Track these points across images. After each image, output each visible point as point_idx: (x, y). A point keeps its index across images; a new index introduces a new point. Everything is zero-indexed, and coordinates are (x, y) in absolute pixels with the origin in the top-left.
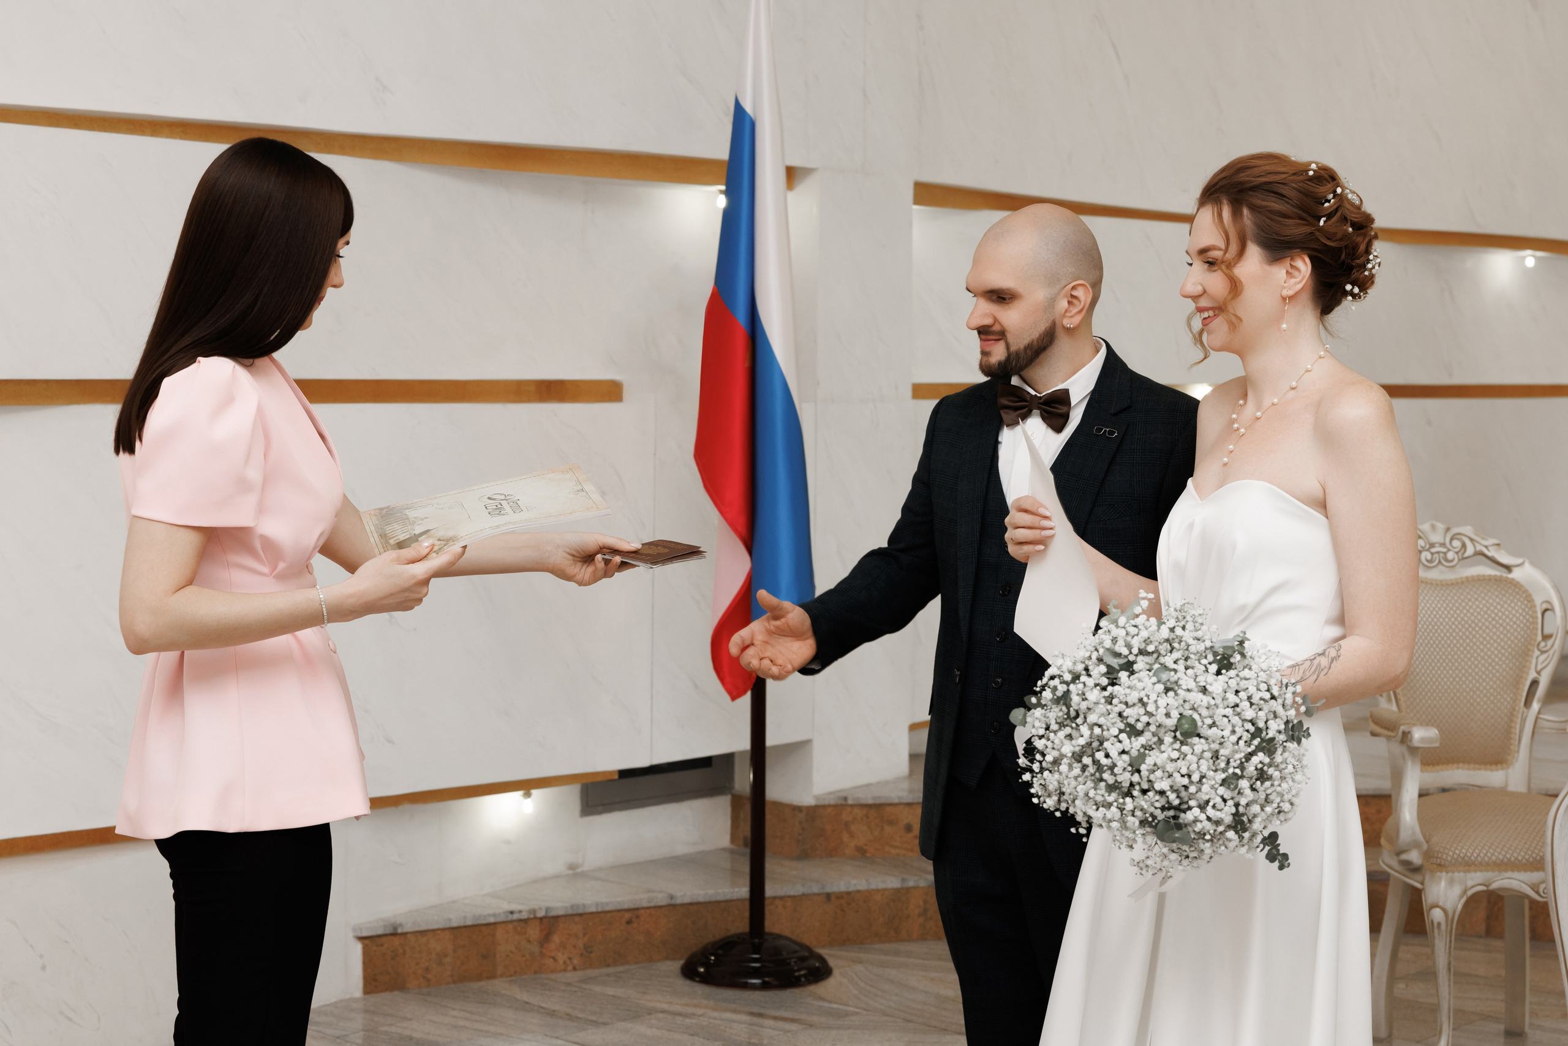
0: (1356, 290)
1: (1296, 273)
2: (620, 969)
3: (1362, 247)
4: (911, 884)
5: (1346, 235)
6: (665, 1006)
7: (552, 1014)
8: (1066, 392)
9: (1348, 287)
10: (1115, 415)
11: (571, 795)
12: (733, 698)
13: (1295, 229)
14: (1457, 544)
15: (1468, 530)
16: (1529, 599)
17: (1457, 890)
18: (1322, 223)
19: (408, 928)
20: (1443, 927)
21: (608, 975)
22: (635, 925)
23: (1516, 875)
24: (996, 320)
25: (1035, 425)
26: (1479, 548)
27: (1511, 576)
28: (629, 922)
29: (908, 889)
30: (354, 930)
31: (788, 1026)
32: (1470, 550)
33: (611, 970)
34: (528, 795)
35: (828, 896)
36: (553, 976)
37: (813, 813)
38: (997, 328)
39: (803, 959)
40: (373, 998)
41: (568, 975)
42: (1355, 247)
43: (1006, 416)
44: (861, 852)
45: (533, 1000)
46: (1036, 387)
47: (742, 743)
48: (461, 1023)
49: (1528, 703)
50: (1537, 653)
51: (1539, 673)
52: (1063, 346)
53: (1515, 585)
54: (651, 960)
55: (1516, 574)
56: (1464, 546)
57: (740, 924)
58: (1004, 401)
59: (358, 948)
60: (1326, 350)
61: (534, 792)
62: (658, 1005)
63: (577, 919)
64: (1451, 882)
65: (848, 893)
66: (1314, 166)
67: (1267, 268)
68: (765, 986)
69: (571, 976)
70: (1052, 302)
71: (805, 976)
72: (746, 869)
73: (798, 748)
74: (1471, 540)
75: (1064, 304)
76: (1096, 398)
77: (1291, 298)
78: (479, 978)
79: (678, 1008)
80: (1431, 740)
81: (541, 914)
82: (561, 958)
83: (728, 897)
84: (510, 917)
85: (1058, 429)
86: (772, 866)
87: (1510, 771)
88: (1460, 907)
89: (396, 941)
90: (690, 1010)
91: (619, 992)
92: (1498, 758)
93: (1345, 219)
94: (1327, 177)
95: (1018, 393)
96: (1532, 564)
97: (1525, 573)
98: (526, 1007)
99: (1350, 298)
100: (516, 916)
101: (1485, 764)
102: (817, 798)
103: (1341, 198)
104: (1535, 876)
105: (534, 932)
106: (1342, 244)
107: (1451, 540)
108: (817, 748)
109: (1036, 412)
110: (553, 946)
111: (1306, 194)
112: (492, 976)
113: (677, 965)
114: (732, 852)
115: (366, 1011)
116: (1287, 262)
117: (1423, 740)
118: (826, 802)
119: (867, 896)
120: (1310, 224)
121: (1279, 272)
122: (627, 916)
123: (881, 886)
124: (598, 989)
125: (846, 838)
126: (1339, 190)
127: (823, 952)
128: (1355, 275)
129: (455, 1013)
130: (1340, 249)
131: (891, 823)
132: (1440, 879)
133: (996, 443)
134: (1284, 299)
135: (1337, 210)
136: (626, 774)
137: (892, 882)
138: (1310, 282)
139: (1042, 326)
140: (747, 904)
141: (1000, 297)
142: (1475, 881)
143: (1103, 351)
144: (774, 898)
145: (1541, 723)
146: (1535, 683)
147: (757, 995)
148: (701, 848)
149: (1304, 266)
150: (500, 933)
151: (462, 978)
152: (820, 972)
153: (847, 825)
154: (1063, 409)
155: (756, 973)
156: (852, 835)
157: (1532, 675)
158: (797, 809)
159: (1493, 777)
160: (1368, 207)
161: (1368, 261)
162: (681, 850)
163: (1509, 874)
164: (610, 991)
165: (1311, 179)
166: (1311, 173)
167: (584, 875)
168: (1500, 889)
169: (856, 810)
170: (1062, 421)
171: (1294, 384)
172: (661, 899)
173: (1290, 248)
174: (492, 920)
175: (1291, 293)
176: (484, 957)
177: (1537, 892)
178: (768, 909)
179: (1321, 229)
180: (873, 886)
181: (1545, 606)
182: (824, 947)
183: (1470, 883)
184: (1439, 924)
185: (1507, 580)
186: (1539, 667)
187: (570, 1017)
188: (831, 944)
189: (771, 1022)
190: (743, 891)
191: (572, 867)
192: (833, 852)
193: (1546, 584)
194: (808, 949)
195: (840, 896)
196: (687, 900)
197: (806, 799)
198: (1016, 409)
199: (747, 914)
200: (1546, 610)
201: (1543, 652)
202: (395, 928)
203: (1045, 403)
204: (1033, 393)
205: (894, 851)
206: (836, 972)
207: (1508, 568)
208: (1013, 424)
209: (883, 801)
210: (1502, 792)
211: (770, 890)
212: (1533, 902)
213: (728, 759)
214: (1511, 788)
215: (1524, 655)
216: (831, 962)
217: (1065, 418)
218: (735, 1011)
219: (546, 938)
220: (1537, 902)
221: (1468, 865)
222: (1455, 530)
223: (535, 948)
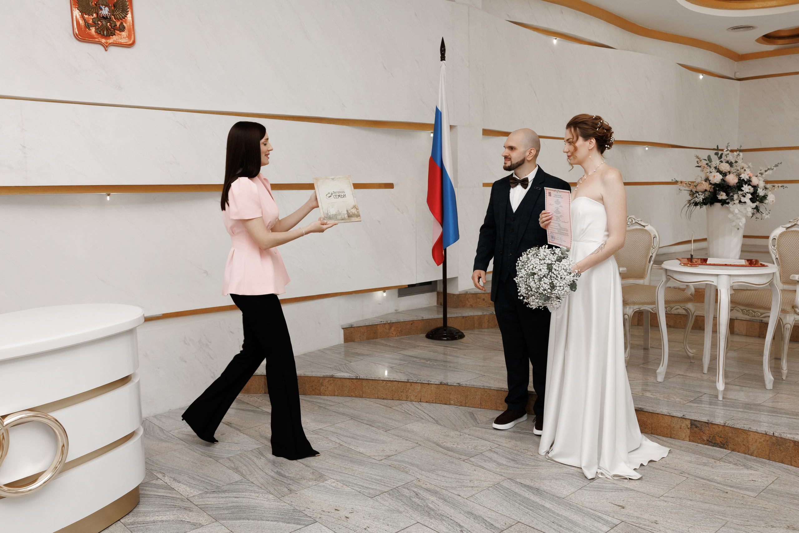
0: (608, 146)
1: (592, 143)
2: (410, 336)
3: (609, 135)
4: (485, 314)
5: (604, 133)
6: (422, 345)
7: (393, 347)
8: (527, 178)
9: (606, 146)
10: (540, 184)
11: (396, 292)
12: (438, 265)
13: (591, 132)
14: (630, 220)
15: (633, 216)
16: (650, 234)
17: (631, 310)
18: (597, 130)
19: (355, 325)
20: (628, 320)
21: (407, 338)
22: (413, 325)
23: (647, 306)
24: (509, 155)
25: (519, 187)
26: (636, 221)
27: (645, 228)
28: (412, 324)
29: (484, 315)
30: (341, 326)
31: (454, 349)
32: (634, 222)
33: (407, 336)
34: (385, 292)
35: (463, 317)
36: (392, 338)
37: (459, 296)
38: (509, 157)
39: (457, 333)
40: (346, 344)
41: (396, 338)
42: (607, 135)
43: (511, 185)
44: (471, 306)
45: (388, 344)
46: (519, 176)
47: (441, 277)
48: (370, 349)
49: (650, 262)
50: (652, 249)
51: (652, 254)
52: (526, 165)
53: (646, 231)
54: (417, 334)
55: (646, 228)
56: (632, 220)
57: (441, 324)
58: (511, 181)
59: (342, 331)
60: (604, 162)
61: (386, 291)
62: (421, 345)
63: (398, 323)
64: (630, 308)
65: (468, 316)
66: (595, 116)
67: (584, 142)
68: (448, 340)
69: (397, 338)
70: (525, 152)
71: (458, 337)
72: (442, 310)
73: (455, 279)
74: (634, 219)
75: (528, 154)
76: (535, 180)
77: (591, 149)
78: (373, 338)
79: (425, 345)
80: (624, 271)
81: (389, 322)
82: (394, 333)
83: (437, 318)
84: (381, 323)
85: (525, 188)
86: (449, 310)
87: (645, 280)
88: (632, 314)
89: (352, 329)
90: (428, 346)
91: (410, 342)
92: (642, 277)
93: (603, 128)
94: (598, 118)
95: (515, 179)
96: (650, 225)
97: (649, 228)
98: (386, 345)
99: (607, 148)
100: (382, 323)
101: (638, 278)
102: (459, 292)
103: (602, 123)
104: (652, 306)
105: (387, 327)
106: (604, 134)
107: (629, 219)
108: (459, 279)
109: (519, 184)
110: (392, 330)
111: (593, 123)
112: (377, 338)
113: (425, 335)
114: (437, 306)
115: (345, 347)
116: (589, 140)
117: (622, 271)
118: (462, 293)
119: (473, 317)
120: (594, 130)
121: (587, 143)
122: (411, 322)
123: (477, 314)
124: (404, 341)
125: (467, 302)
126: (601, 121)
127: (462, 331)
128: (608, 142)
129: (368, 347)
130: (603, 136)
131: (479, 298)
132: (627, 307)
133: (509, 192)
134: (589, 150)
135: (601, 126)
136: (410, 286)
137: (480, 313)
138: (596, 145)
139: (522, 158)
140: (443, 319)
141: (512, 148)
142: (636, 308)
143: (537, 167)
144: (449, 317)
145: (653, 267)
146: (651, 256)
147: (446, 342)
148: (429, 306)
149: (594, 141)
150: (378, 327)
151: (368, 339)
152: (462, 336)
153: (467, 299)
154: (527, 183)
155: (445, 336)
156: (469, 302)
157: (651, 254)
158: (454, 295)
159: (641, 282)
160: (610, 125)
161: (611, 139)
162: (424, 306)
163: (645, 306)
164: (407, 341)
165: (594, 119)
166: (594, 118)
167: (399, 312)
168: (643, 310)
169: (470, 295)
170: (526, 186)
171: (595, 171)
172: (420, 318)
173: (590, 137)
174: (376, 324)
175: (591, 148)
176: (375, 333)
177: (653, 310)
178: (448, 320)
179: (597, 131)
180: (475, 315)
181: (654, 236)
182: (462, 330)
183: (635, 308)
184: (627, 319)
185: (644, 229)
186: (653, 252)
187: (398, 348)
188: (464, 330)
189: (450, 348)
190: (441, 316)
191: (396, 310)
192: (464, 306)
193: (655, 231)
194: (459, 330)
195: (466, 317)
196: (427, 318)
197: (456, 292)
198: (514, 183)
199: (442, 322)
200: (654, 237)
201: (654, 248)
202: (352, 326)
203: (522, 181)
204: (519, 179)
205: (480, 306)
206: (466, 336)
207: (644, 226)
208: (513, 187)
209: (477, 293)
210: (643, 286)
211: (448, 316)
212: (651, 313)
213: (436, 282)
214: (645, 284)
215: (649, 249)
216: (465, 334)
217: (527, 185)
218: (440, 346)
219: (390, 328)
220: (652, 313)
221: (634, 303)
222: (630, 217)
223: (387, 331)
